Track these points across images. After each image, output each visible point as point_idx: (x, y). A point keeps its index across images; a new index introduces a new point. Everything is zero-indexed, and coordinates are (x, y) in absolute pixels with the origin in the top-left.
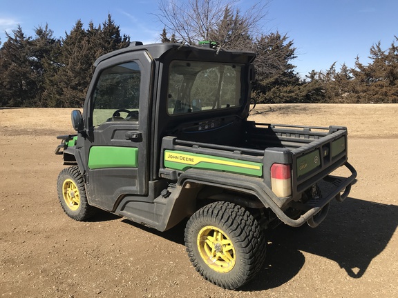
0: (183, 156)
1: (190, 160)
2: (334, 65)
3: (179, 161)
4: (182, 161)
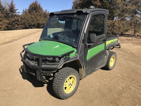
4: (108, 43)
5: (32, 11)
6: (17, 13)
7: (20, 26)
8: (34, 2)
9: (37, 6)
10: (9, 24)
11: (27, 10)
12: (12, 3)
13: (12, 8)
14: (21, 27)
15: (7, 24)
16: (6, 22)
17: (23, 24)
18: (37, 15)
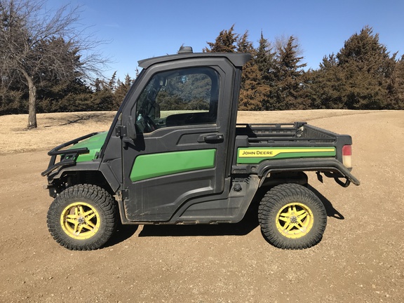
0: (260, 151)
1: (268, 153)
2: (115, 74)
3: (256, 155)
4: (260, 155)
5: (346, 59)
6: (298, 67)
7: (300, 100)
8: (359, 33)
9: (364, 45)
10: (268, 96)
11: (335, 56)
12: (289, 44)
13: (287, 56)
14: (302, 103)
15: (264, 95)
16: (263, 92)
17: (307, 96)
18: (361, 69)
